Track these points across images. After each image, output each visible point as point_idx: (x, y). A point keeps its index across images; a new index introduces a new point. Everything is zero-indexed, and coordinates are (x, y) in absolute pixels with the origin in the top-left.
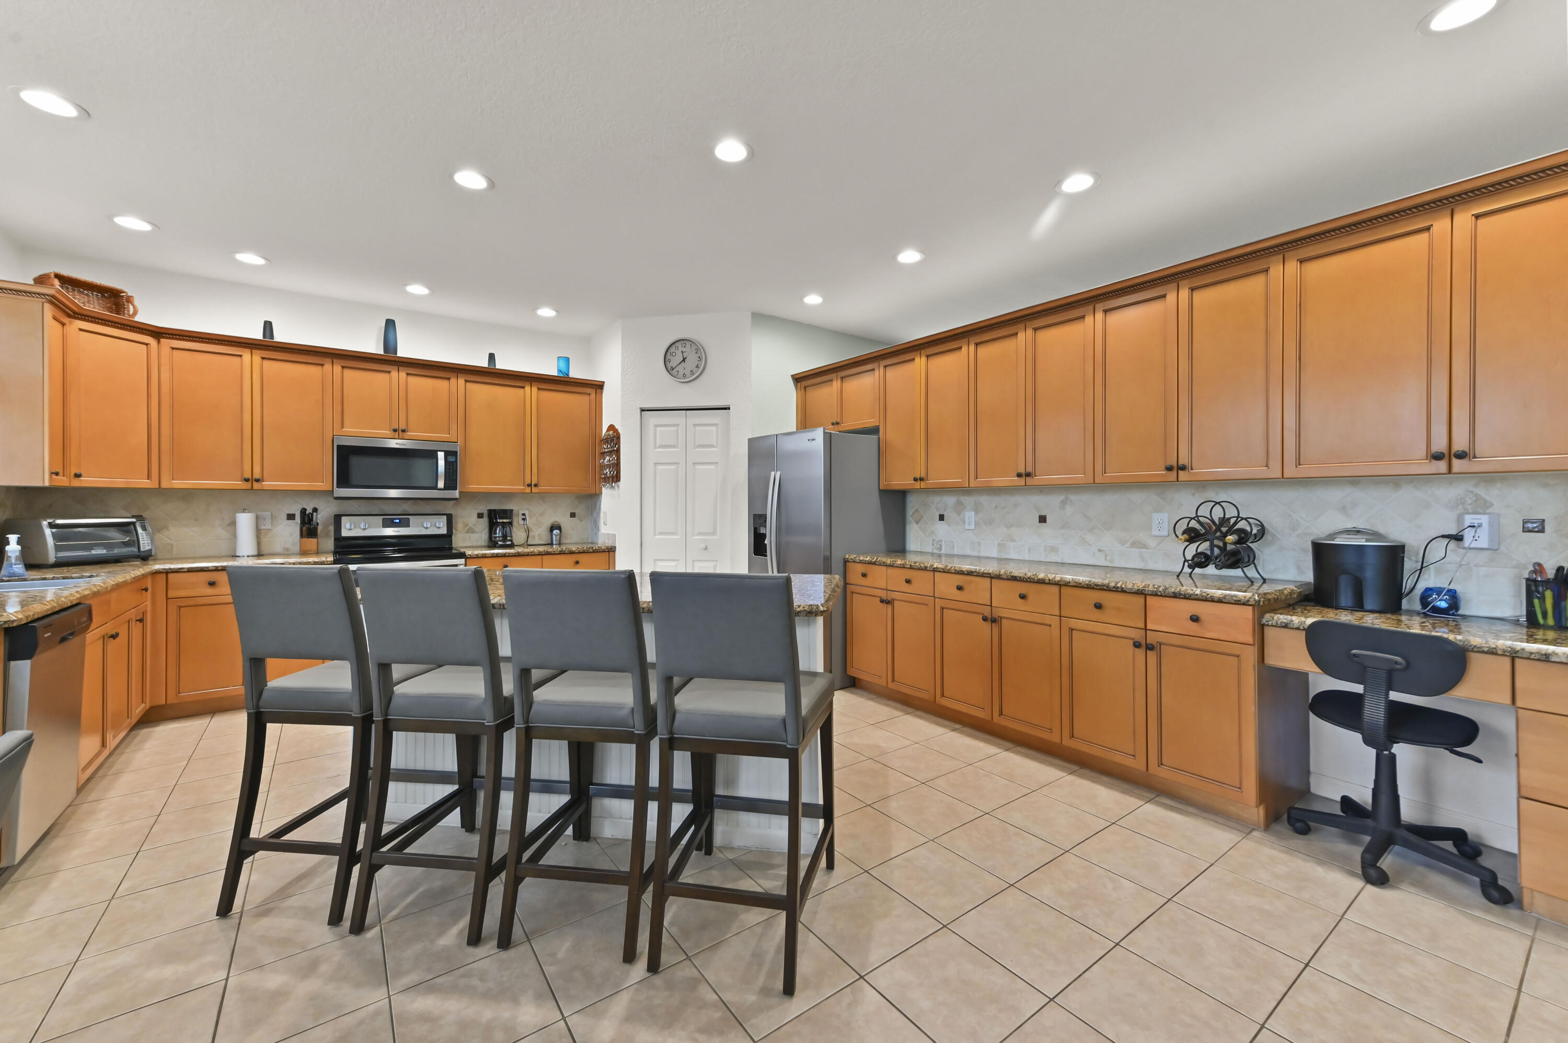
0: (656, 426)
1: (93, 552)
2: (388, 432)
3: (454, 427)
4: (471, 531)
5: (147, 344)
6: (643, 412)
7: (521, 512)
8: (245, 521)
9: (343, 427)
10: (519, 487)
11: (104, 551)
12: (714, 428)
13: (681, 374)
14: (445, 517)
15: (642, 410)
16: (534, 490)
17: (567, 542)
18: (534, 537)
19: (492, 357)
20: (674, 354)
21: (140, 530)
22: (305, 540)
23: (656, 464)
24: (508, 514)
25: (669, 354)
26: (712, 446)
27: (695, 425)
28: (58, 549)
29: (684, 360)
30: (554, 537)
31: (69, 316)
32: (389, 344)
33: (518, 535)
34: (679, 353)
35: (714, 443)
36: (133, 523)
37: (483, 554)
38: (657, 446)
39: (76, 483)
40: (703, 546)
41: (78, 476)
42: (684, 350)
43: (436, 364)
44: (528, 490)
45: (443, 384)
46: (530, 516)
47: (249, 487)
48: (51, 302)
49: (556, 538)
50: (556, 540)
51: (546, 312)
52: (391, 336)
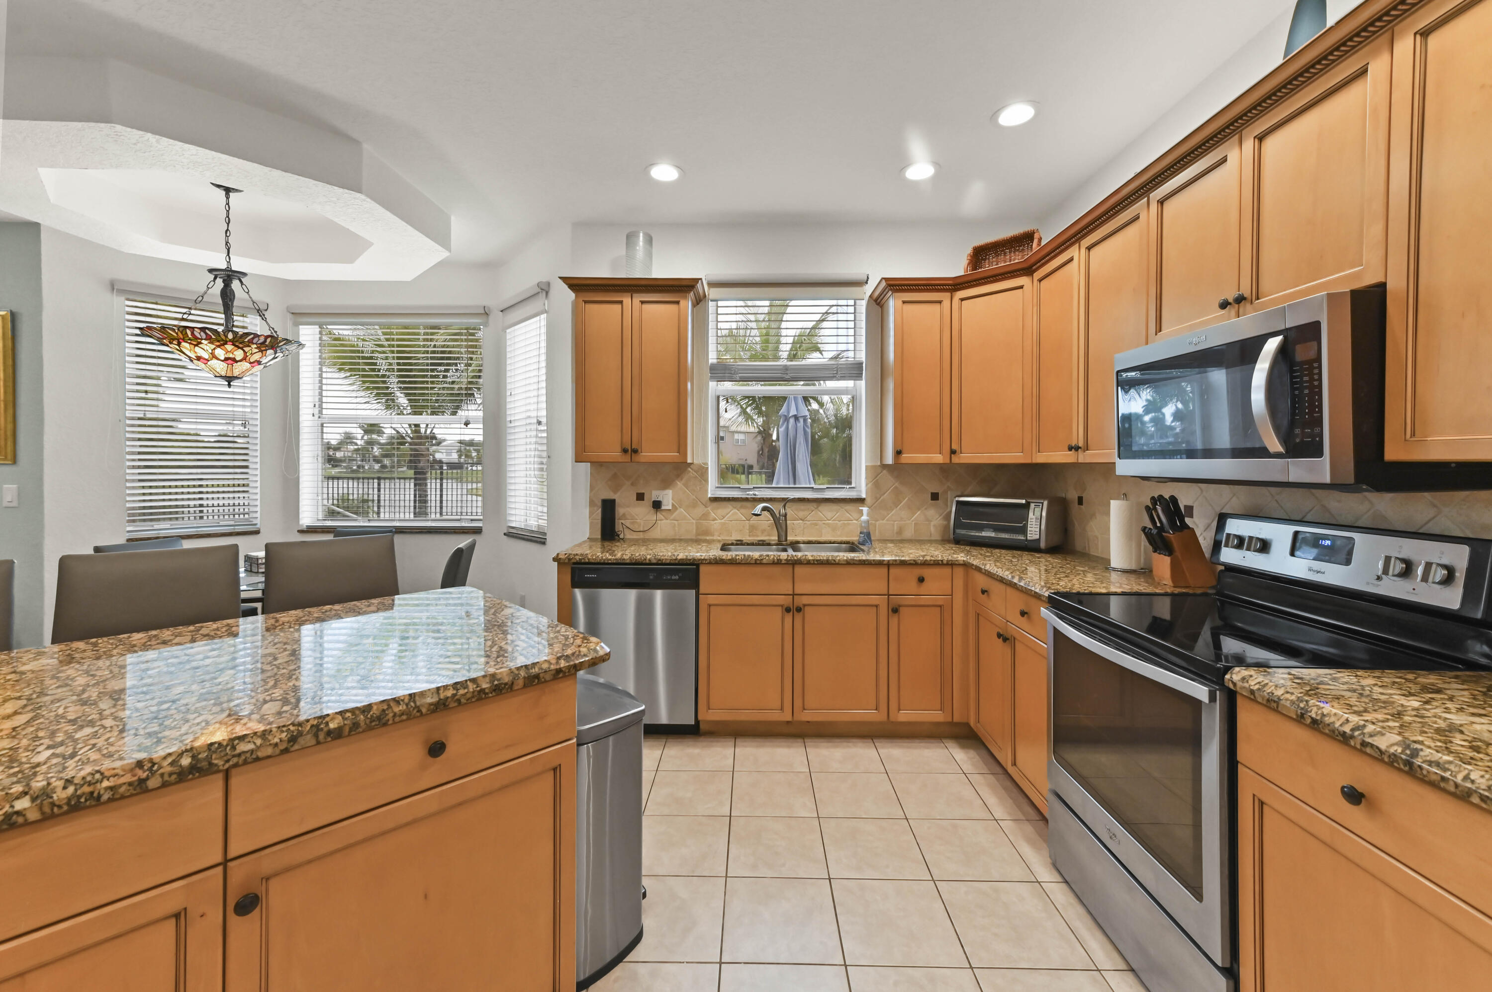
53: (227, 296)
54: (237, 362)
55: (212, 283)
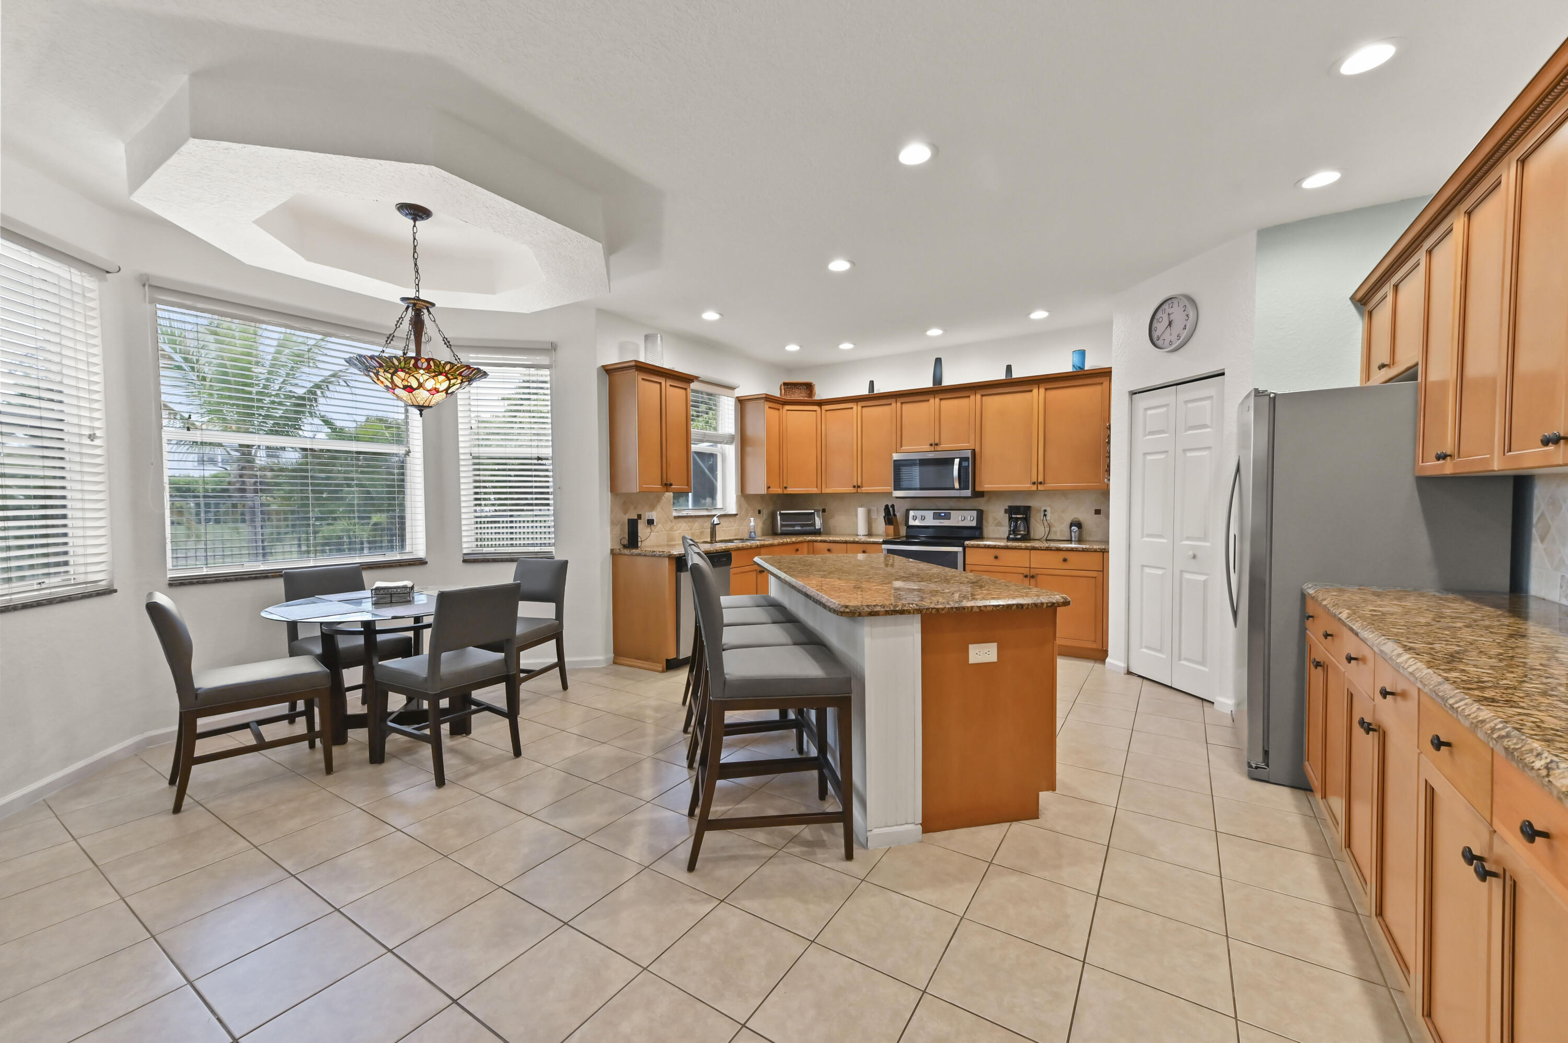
0: (1146, 409)
1: (796, 528)
2: (927, 448)
3: (972, 437)
4: (999, 524)
5: (816, 411)
6: (1134, 396)
7: (1043, 509)
8: (861, 512)
9: (902, 447)
10: (1027, 486)
11: (800, 528)
12: (1207, 403)
13: (1167, 342)
14: (975, 512)
15: (1133, 393)
16: (1040, 487)
17: (1091, 539)
18: (1056, 532)
19: (1009, 369)
20: (1160, 320)
21: (816, 517)
22: (887, 526)
23: (1145, 454)
24: (1026, 510)
25: (1155, 321)
26: (1205, 426)
27: (1186, 402)
28: (782, 526)
29: (1170, 324)
30: (1073, 534)
31: (783, 404)
32: (937, 379)
33: (1038, 530)
34: (1165, 318)
35: (1208, 423)
36: (813, 513)
37: (978, 545)
38: (1147, 433)
39: (786, 492)
40: (1191, 553)
41: (786, 488)
42: (1170, 311)
43: (968, 386)
44: (1034, 488)
45: (964, 402)
46: (1052, 513)
47: (855, 491)
48: (766, 401)
49: (1075, 535)
50: (1075, 537)
51: (1039, 315)
52: (938, 371)
53: (418, 325)
54: (415, 389)
55: (405, 313)
